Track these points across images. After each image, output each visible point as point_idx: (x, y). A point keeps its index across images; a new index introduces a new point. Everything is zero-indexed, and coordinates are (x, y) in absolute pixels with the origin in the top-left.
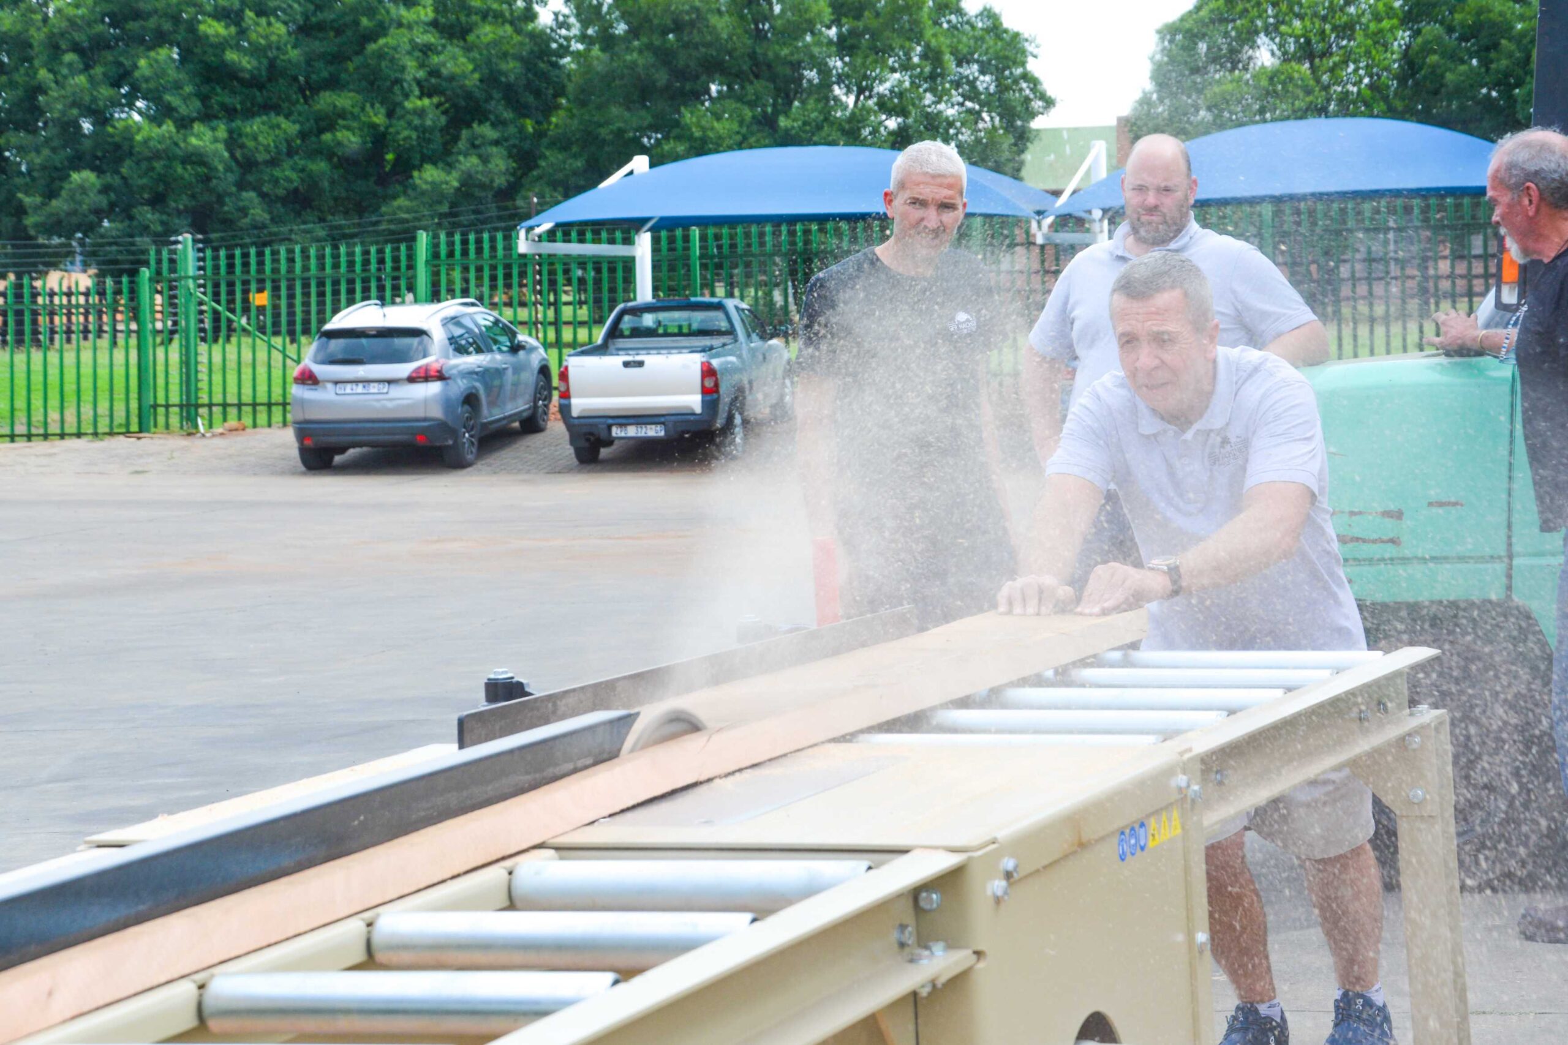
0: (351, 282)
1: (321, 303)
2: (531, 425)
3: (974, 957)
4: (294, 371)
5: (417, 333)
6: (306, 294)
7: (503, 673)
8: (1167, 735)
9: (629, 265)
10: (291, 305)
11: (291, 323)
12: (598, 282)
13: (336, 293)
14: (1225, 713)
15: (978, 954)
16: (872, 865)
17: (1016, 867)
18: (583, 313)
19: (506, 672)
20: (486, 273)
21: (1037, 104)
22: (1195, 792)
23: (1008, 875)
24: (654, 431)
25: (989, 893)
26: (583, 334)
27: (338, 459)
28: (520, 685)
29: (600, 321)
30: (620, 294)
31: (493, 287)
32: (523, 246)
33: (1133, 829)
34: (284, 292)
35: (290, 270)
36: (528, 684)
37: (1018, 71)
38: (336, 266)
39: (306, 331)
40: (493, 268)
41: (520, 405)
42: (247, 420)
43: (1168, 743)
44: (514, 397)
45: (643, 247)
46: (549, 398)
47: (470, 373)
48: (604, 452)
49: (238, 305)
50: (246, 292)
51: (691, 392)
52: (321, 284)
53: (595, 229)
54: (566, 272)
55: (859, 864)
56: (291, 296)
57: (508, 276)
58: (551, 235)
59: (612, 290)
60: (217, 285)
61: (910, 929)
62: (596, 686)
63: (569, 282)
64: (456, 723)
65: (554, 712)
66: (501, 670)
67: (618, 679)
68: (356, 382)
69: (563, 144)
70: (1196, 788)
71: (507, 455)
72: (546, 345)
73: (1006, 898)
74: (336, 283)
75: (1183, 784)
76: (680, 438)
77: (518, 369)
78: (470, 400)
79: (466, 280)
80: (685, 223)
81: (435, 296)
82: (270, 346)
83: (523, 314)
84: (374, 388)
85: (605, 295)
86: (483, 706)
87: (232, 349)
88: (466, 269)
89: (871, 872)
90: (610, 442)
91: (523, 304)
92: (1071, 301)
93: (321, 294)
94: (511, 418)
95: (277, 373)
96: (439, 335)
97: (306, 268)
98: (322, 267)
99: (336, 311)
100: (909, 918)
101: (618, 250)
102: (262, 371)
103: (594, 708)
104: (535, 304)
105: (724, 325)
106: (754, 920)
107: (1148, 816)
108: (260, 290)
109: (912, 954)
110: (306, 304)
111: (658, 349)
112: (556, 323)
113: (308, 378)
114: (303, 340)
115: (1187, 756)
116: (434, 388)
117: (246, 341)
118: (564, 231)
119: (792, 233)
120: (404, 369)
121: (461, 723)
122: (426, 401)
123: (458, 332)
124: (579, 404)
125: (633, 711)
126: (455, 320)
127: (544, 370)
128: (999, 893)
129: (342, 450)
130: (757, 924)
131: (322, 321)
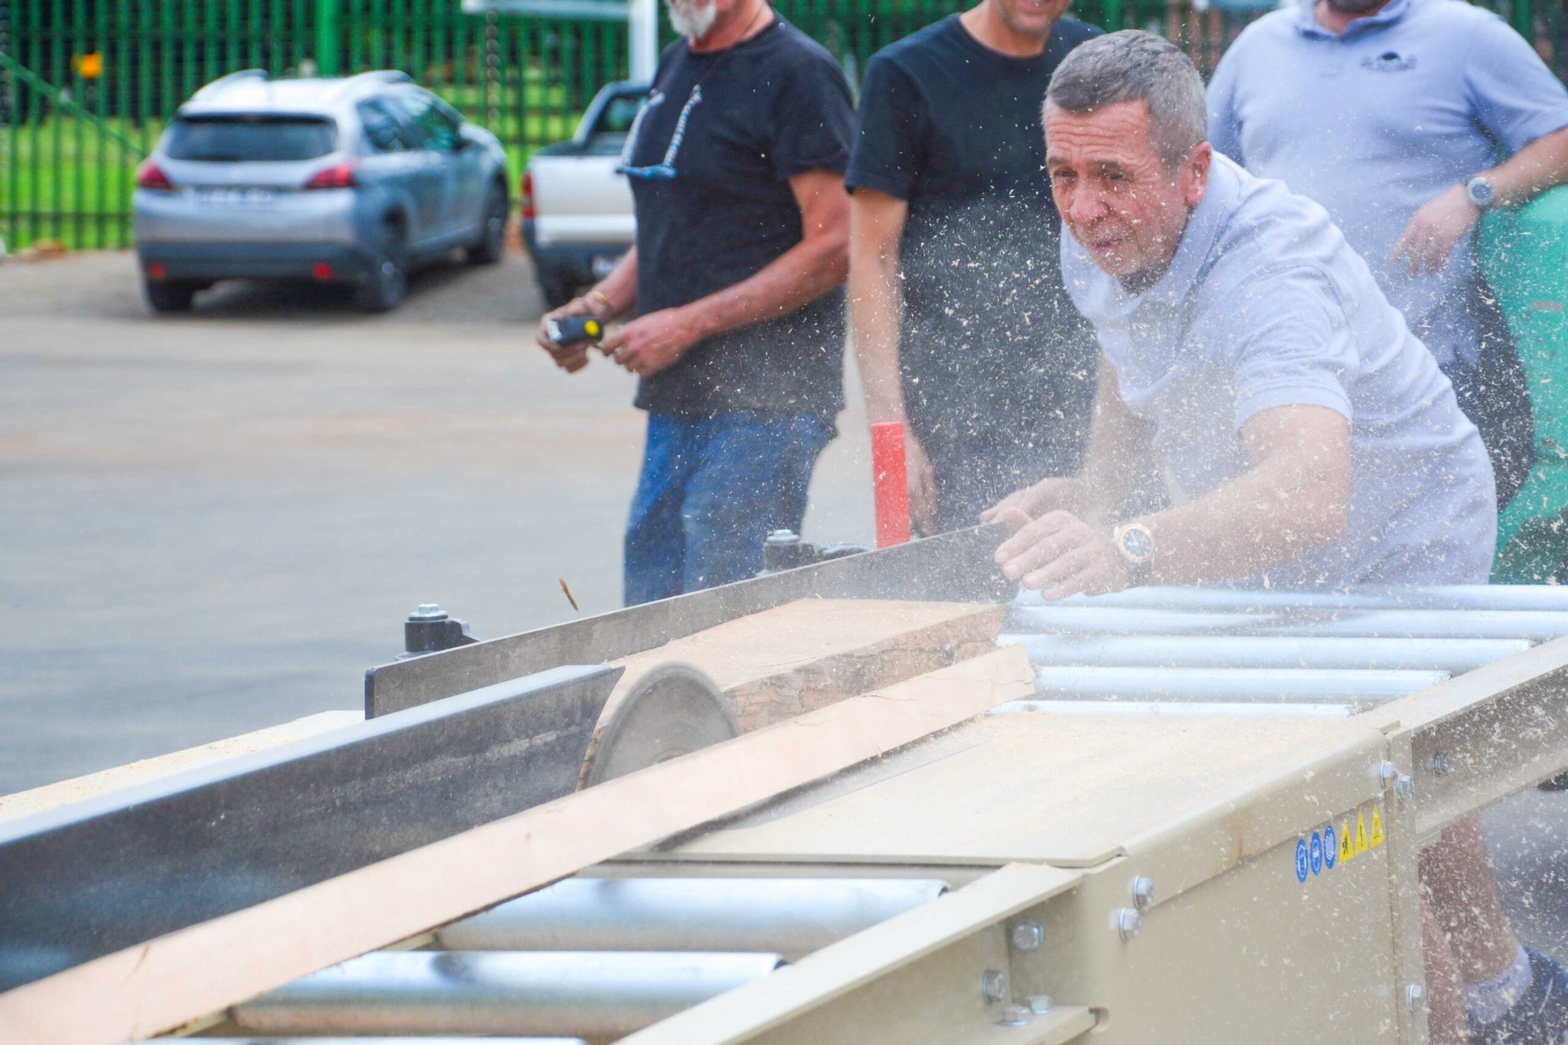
0: (222, 45)
1: (179, 74)
2: (480, 254)
3: (1092, 1017)
4: (139, 171)
5: (318, 122)
6: (157, 59)
7: (431, 609)
8: (1368, 703)
9: (621, 30)
10: (135, 75)
11: (135, 101)
12: (577, 53)
13: (200, 59)
14: (1445, 674)
15: (1098, 1013)
16: (949, 886)
17: (1151, 889)
18: (557, 97)
19: (436, 609)
20: (419, 36)
22: (1404, 784)
23: (1140, 901)
25: (1113, 926)
26: (555, 127)
27: (202, 298)
28: (456, 627)
29: (578, 108)
30: (609, 70)
31: (429, 57)
33: (1316, 836)
34: (124, 55)
35: (135, 24)
36: (467, 626)
38: (201, 21)
39: (157, 112)
40: (429, 30)
41: (465, 226)
42: (68, 239)
43: (1369, 715)
46: (504, 217)
47: (394, 181)
49: (57, 72)
50: (68, 54)
52: (179, 46)
54: (534, 37)
55: (932, 884)
56: (135, 61)
57: (449, 42)
59: (599, 64)
60: (25, 45)
61: (1001, 977)
62: (563, 628)
63: (535, 52)
64: (363, 679)
65: (504, 668)
66: (429, 606)
67: (596, 620)
68: (229, 187)
70: (1406, 779)
71: (446, 296)
72: (504, 141)
73: (1136, 933)
74: (201, 45)
75: (1387, 774)
77: (461, 176)
78: (394, 218)
79: (388, 46)
81: (344, 67)
82: (103, 136)
83: (471, 96)
84: (254, 198)
85: (588, 71)
86: (403, 657)
87: (46, 138)
88: (388, 31)
89: (946, 896)
91: (470, 81)
92: (1239, 95)
93: (179, 61)
94: (451, 245)
95: (113, 174)
96: (348, 124)
97: (157, 22)
98: (180, 22)
99: (200, 83)
100: (999, 963)
101: (607, 9)
102: (90, 171)
103: (562, 662)
104: (488, 81)
106: (780, 964)
107: (1339, 817)
108: (90, 51)
109: (1003, 1013)
110: (157, 74)
112: (519, 111)
113: (157, 182)
114: (152, 125)
115: (1396, 732)
116: (340, 201)
117: (68, 126)
120: (299, 171)
121: (371, 681)
122: (330, 221)
123: (376, 120)
124: (549, 226)
125: (613, 665)
126: (372, 105)
127: (500, 179)
128: (1127, 927)
129: (206, 284)
130: (784, 969)
131: (181, 96)
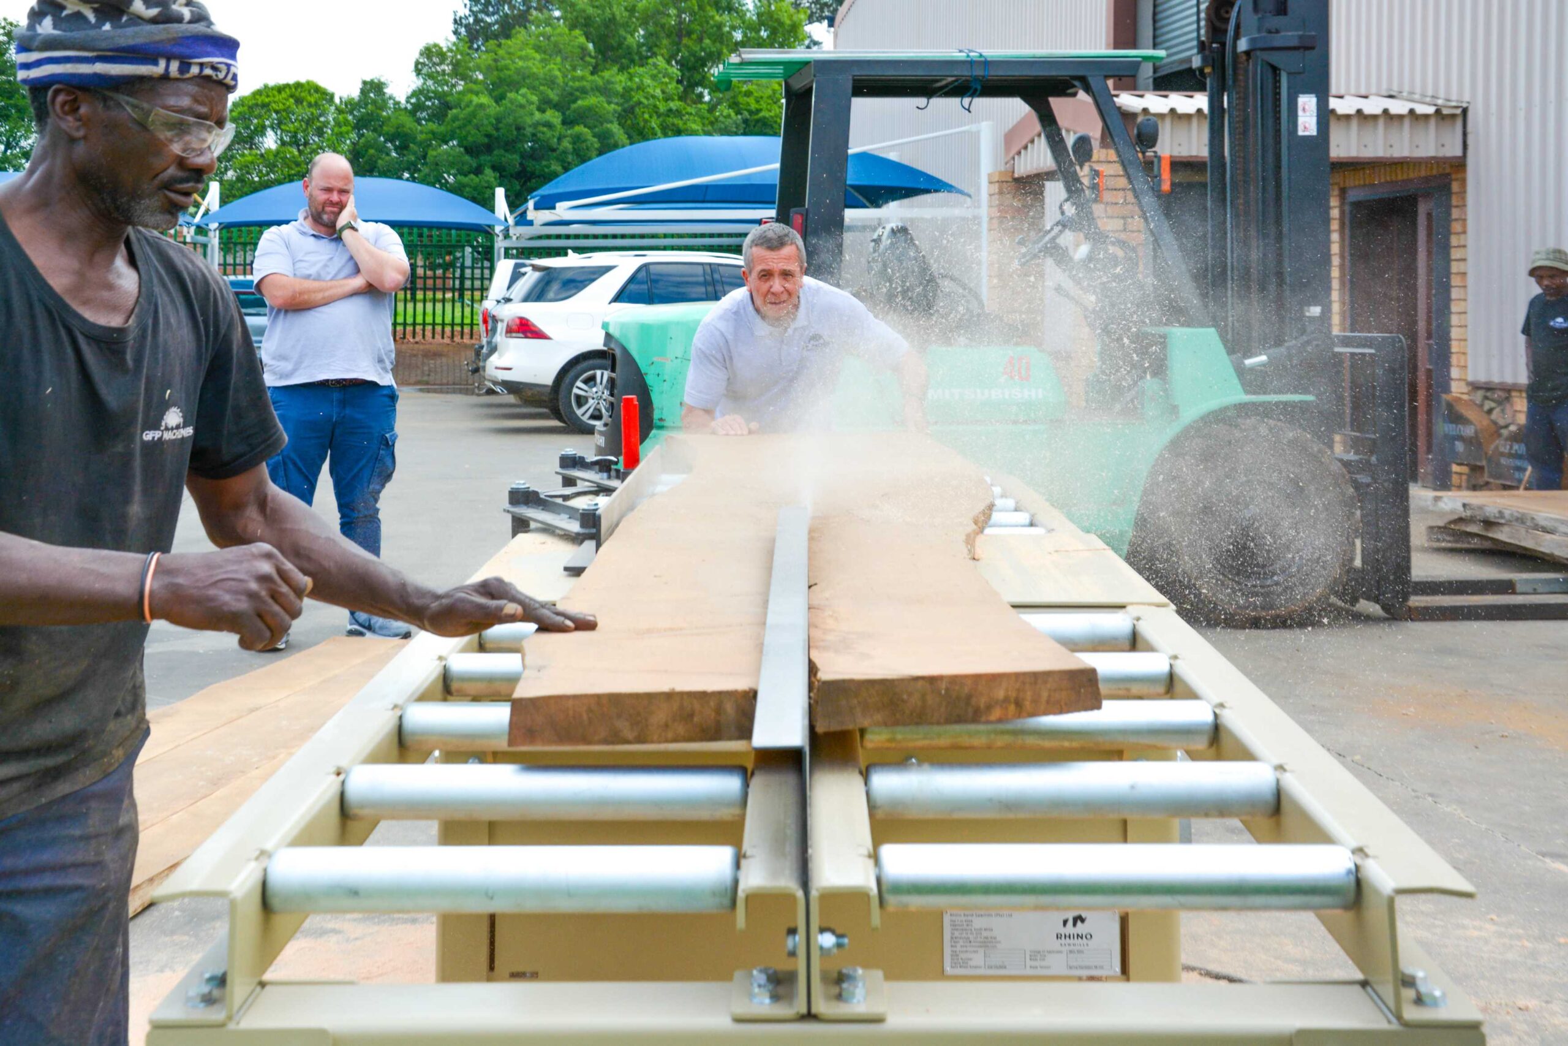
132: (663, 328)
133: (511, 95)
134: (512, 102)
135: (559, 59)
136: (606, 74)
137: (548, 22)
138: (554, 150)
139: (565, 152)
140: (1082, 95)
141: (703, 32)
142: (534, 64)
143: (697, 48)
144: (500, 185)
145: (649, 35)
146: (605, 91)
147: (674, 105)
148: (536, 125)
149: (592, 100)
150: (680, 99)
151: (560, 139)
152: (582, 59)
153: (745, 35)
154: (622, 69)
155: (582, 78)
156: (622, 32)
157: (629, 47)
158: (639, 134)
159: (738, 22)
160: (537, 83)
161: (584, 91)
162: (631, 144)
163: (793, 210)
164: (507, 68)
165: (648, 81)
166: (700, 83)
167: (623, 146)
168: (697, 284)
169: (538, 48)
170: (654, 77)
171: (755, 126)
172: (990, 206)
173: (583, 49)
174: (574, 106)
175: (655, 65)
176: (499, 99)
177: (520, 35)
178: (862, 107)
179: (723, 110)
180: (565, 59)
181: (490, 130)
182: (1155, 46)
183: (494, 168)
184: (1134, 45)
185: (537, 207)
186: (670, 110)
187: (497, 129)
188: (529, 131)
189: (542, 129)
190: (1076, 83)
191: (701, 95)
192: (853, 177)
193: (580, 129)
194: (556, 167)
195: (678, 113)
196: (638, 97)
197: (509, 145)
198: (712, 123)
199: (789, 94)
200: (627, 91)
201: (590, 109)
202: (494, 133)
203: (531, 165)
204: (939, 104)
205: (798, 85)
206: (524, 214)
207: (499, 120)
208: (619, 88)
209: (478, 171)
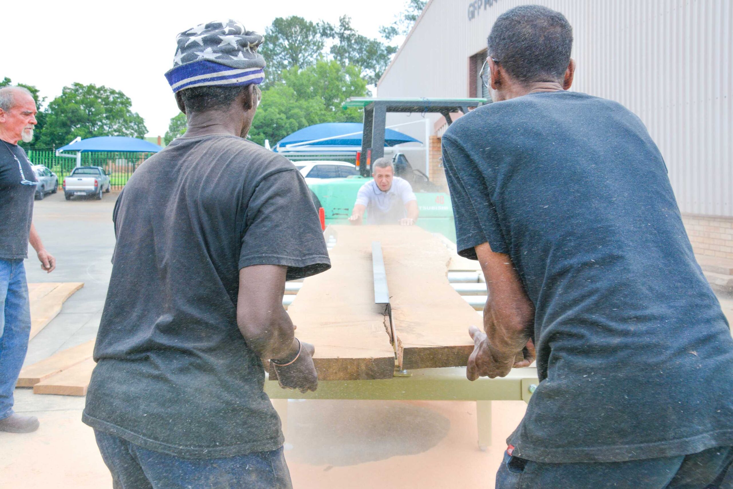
2: (54, 192)
9: (75, 160)
21: (146, 132)
24: (84, 194)
26: (67, 174)
29: (71, 171)
30: (74, 165)
32: (57, 154)
37: (142, 125)
41: (52, 188)
44: (50, 186)
45: (79, 156)
46: (59, 186)
47: (43, 181)
48: (72, 198)
51: (91, 185)
53: (68, 152)
54: (62, 160)
58: (62, 153)
69: (45, 135)
71: (49, 197)
76: (89, 195)
77: (51, 180)
78: (43, 186)
80: (87, 151)
90: (73, 195)
94: (50, 190)
101: (73, 156)
105: (98, 172)
111: (86, 177)
112: (62, 171)
118: (65, 152)
119: (111, 154)
124: (68, 188)
127: (58, 181)
132: (326, 187)
133: (269, 109)
134: (270, 111)
135: (285, 97)
136: (301, 102)
137: (282, 85)
138: (283, 127)
139: (287, 128)
140: (460, 112)
141: (333, 88)
142: (277, 99)
143: (330, 93)
144: (266, 139)
145: (314, 89)
146: (300, 108)
147: (323, 112)
148: (277, 119)
149: (296, 111)
150: (325, 110)
151: (285, 124)
152: (292, 97)
153: (346, 89)
154: (306, 100)
155: (292, 103)
156: (306, 88)
157: (308, 93)
158: (311, 122)
159: (344, 84)
160: (278, 105)
161: (293, 107)
162: (309, 126)
163: (368, 149)
164: (268, 100)
165: (314, 104)
166: (332, 105)
167: (306, 127)
168: (333, 172)
169: (278, 93)
170: (316, 103)
171: (351, 119)
172: (430, 147)
173: (293, 94)
174: (290, 113)
175: (317, 99)
176: (266, 110)
177: (272, 89)
178: (390, 116)
179: (339, 114)
180: (287, 97)
181: (262, 120)
182: (483, 97)
183: (264, 133)
184: (476, 96)
185: (281, 146)
186: (322, 114)
187: (265, 120)
188: (275, 121)
189: (279, 120)
190: (459, 109)
191: (332, 109)
192: (387, 137)
193: (291, 120)
194: (285, 133)
195: (324, 115)
196: (311, 109)
197: (268, 126)
198: (335, 118)
199: (366, 111)
200: (308, 107)
201: (295, 114)
202: (264, 122)
203: (277, 132)
204: (414, 114)
205: (369, 108)
206: (276, 148)
207: (265, 117)
208: (305, 106)
209: (258, 134)
